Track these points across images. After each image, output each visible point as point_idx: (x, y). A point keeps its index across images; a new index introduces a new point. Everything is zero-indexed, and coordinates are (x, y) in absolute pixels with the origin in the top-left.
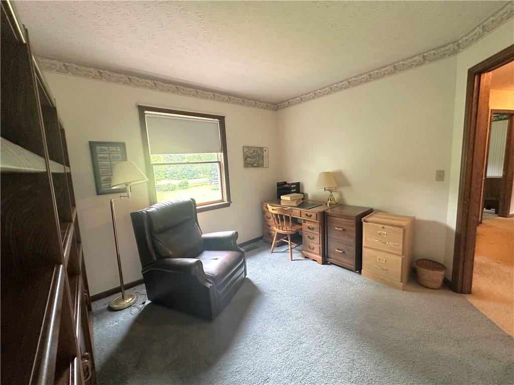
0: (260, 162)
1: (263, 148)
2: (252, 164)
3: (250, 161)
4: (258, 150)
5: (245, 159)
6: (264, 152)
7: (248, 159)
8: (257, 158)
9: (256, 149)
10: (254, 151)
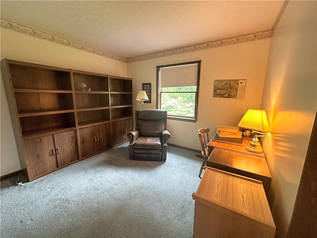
0: (232, 94)
1: (238, 80)
2: (222, 95)
3: (220, 92)
4: (232, 82)
5: (215, 91)
6: (240, 84)
7: (218, 91)
8: (229, 90)
9: (229, 82)
10: (226, 84)
